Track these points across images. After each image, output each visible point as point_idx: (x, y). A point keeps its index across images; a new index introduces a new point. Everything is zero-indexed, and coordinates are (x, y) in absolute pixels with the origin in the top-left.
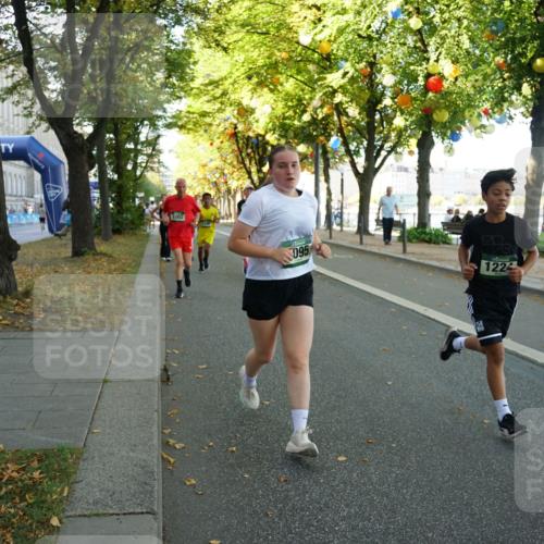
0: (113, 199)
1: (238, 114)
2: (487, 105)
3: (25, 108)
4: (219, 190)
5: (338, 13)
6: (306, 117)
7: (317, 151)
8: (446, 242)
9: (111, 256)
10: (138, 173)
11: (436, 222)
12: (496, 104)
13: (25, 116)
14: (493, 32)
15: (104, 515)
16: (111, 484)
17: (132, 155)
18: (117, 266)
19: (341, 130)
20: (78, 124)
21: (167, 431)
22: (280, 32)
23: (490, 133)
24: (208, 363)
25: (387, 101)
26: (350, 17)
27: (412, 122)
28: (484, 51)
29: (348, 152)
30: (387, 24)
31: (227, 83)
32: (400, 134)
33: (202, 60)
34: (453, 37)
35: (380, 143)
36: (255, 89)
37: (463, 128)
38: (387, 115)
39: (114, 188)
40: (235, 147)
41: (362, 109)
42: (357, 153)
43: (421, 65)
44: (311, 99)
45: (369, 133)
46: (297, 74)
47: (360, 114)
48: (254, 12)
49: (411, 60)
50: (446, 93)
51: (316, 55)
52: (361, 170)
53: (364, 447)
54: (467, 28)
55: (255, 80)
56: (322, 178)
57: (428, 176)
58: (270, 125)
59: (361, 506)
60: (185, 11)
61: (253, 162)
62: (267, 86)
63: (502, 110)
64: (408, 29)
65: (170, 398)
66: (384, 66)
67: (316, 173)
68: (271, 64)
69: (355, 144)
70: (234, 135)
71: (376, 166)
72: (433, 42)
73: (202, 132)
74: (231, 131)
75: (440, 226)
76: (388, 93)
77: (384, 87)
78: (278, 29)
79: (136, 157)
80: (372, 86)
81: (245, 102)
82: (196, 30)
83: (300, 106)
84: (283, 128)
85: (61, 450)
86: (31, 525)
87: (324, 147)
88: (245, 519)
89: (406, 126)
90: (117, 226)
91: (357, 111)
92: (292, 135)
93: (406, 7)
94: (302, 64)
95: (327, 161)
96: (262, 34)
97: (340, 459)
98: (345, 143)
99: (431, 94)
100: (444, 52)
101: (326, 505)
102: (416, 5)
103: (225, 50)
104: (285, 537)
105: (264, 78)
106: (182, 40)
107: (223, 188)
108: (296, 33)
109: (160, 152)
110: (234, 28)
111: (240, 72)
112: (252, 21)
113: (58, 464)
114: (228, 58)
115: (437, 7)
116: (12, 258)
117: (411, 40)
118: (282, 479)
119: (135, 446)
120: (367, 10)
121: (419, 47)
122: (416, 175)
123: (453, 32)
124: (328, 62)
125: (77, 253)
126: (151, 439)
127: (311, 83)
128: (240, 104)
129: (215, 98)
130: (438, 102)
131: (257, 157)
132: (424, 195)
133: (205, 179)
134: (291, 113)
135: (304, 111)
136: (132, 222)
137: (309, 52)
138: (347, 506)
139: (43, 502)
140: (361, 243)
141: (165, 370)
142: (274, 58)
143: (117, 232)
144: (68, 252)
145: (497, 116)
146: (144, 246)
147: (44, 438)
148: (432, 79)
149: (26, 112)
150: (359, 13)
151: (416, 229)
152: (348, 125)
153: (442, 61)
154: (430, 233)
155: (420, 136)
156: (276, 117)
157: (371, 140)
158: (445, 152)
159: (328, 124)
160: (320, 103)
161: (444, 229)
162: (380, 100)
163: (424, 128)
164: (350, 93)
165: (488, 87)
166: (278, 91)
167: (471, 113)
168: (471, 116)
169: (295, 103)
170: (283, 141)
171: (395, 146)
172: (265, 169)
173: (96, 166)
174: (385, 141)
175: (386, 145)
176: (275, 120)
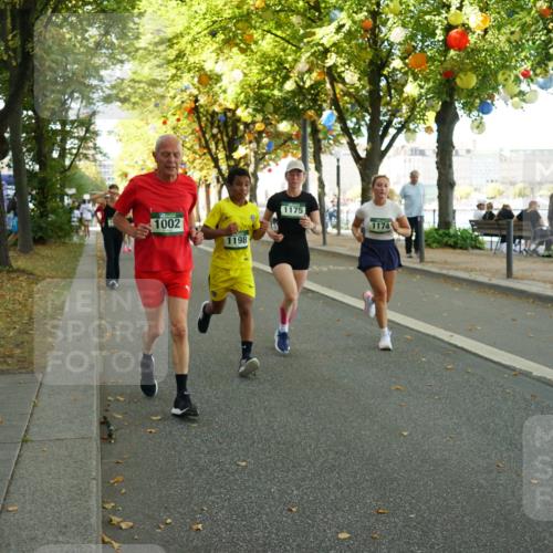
0: (33, 198)
1: (200, 82)
2: (527, 66)
6: (290, 86)
7: (305, 131)
8: (477, 246)
9: (31, 274)
10: (67, 162)
11: (463, 220)
12: (539, 64)
17: (59, 138)
19: (335, 103)
21: (109, 506)
23: (531, 102)
25: (397, 63)
27: (429, 90)
29: (346, 130)
31: (183, 42)
32: (412, 110)
33: (150, 10)
35: (386, 118)
36: (221, 49)
37: (497, 97)
38: (395, 81)
39: (35, 184)
40: (196, 126)
41: (363, 73)
42: (358, 131)
43: (439, 14)
44: (296, 61)
45: (371, 105)
46: (276, 28)
47: (360, 79)
49: (426, 7)
50: (472, 50)
51: (301, 3)
52: (363, 154)
53: (373, 520)
55: (220, 37)
56: (312, 166)
57: (450, 160)
58: (242, 96)
61: (221, 146)
62: (237, 45)
63: (547, 71)
65: (113, 460)
66: (391, 16)
68: (241, 16)
69: (354, 120)
70: (195, 111)
71: (383, 148)
74: (189, 104)
75: (468, 226)
76: (397, 52)
77: (391, 44)
79: (64, 141)
80: (375, 42)
81: (208, 67)
83: (281, 71)
84: (260, 101)
87: (314, 125)
89: (421, 96)
90: (40, 234)
91: (356, 76)
92: (270, 108)
94: (282, 15)
95: (317, 143)
97: (343, 536)
98: (342, 119)
99: (452, 53)
105: (232, 32)
109: (96, 133)
111: (201, 27)
114: (184, 8)
119: (66, 527)
122: (434, 159)
124: (316, 13)
126: (87, 517)
127: (295, 41)
128: (201, 69)
129: (169, 62)
130: (463, 64)
131: (225, 139)
132: (446, 184)
134: (269, 80)
135: (287, 78)
136: (60, 228)
141: (104, 423)
142: (245, 7)
143: (40, 241)
145: (540, 79)
148: (453, 32)
151: (437, 230)
152: (344, 95)
153: (467, 9)
154: (455, 236)
155: (439, 109)
156: (250, 86)
157: (375, 115)
158: (472, 128)
159: (317, 94)
160: (307, 67)
161: (474, 230)
162: (387, 61)
163: (444, 96)
164: (347, 53)
165: (528, 41)
166: (252, 51)
167: (506, 76)
168: (506, 80)
169: (274, 66)
170: (259, 117)
171: (408, 121)
172: (236, 155)
173: (10, 153)
174: (394, 115)
175: (395, 121)
176: (249, 90)
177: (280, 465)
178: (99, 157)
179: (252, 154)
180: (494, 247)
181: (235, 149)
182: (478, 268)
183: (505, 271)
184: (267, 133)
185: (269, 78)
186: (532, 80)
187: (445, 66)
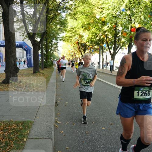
0: (45, 59)
1: (79, 37)
3: (23, 34)
4: (73, 58)
5: (107, 10)
6: (98, 38)
7: (100, 48)
9: (43, 74)
10: (52, 52)
13: (23, 36)
14: (150, 15)
15: (38, 139)
16: (40, 131)
18: (45, 76)
19: (107, 42)
20: (36, 39)
21: (56, 119)
22: (91, 15)
24: (68, 102)
25: (120, 34)
26: (110, 11)
27: (127, 40)
28: (148, 21)
29: (109, 48)
30: (121, 13)
31: (76, 29)
32: (123, 44)
33: (70, 22)
34: (139, 17)
35: (117, 46)
36: (84, 30)
38: (120, 38)
39: (45, 56)
40: (78, 46)
42: (111, 48)
43: (130, 24)
44: (99, 33)
45: (114, 43)
46: (95, 27)
48: (84, 10)
49: (127, 23)
51: (101, 22)
52: (112, 53)
54: (143, 14)
55: (84, 28)
56: (101, 55)
58: (88, 40)
59: (108, 141)
60: (66, 9)
61: (83, 50)
62: (87, 30)
64: (126, 15)
65: (57, 110)
66: (119, 25)
67: (100, 54)
68: (88, 24)
69: (111, 46)
70: (78, 43)
71: (116, 52)
72: (133, 18)
73: (69, 42)
74: (77, 41)
76: (120, 32)
77: (119, 31)
78: (91, 14)
79: (51, 48)
80: (116, 30)
81: (81, 34)
82: (69, 14)
84: (91, 41)
85: (28, 122)
86: (19, 140)
87: (102, 46)
88: (76, 142)
89: (125, 41)
90: (46, 66)
91: (111, 37)
92: (93, 43)
93: (126, 8)
94: (97, 24)
95: (103, 51)
96: (86, 15)
97: (103, 128)
98: (108, 46)
99: (132, 32)
100: (136, 21)
101: (99, 140)
102: (129, 8)
103: (76, 19)
104: (87, 148)
105: (86, 27)
106: (65, 17)
107: (74, 57)
108: (96, 15)
109: (58, 47)
110: (79, 13)
111: (80, 26)
112: (84, 12)
113: (27, 125)
114: (77, 22)
115: (135, 8)
116: (17, 72)
117: (127, 18)
118: (87, 133)
120: (115, 9)
121: (129, 20)
123: (139, 15)
124: (104, 23)
125: (35, 72)
127: (99, 29)
130: (134, 35)
131: (84, 49)
133: (69, 54)
134: (93, 37)
135: (97, 37)
136: (50, 65)
137: (99, 21)
138: (104, 141)
139: (22, 134)
140: (111, 73)
141: (56, 103)
142: (89, 22)
143: (46, 67)
144: (32, 72)
146: (52, 71)
147: (23, 118)
148: (133, 28)
149: (23, 35)
150: (113, 10)
152: (109, 41)
153: (136, 23)
155: (128, 44)
156: (89, 38)
157: (115, 45)
159: (103, 40)
160: (101, 35)
162: (118, 34)
163: (130, 42)
164: (110, 32)
166: (90, 31)
169: (95, 34)
170: (91, 45)
171: (122, 47)
172: (86, 52)
173: (41, 50)
174: (119, 45)
178: (58, 51)
179: (89, 52)
181: (86, 51)
184: (92, 48)
187: (130, 35)
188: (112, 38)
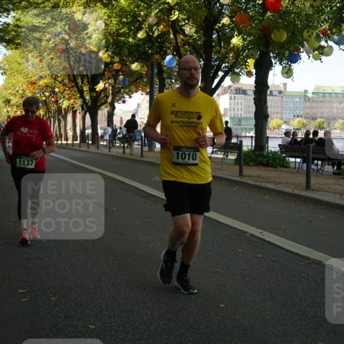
2: (326, 26)
6: (141, 35)
7: (153, 71)
8: (285, 165)
12: (335, 25)
19: (177, 49)
23: (328, 55)
25: (226, 20)
27: (250, 42)
32: (237, 57)
35: (217, 63)
37: (302, 50)
38: (224, 34)
44: (147, 16)
45: (205, 52)
47: (196, 32)
50: (284, 12)
61: (85, 81)
63: (340, 31)
71: (213, 87)
76: (226, 12)
77: (222, 5)
80: (210, 3)
83: (135, 22)
84: (117, 45)
87: (160, 66)
91: (193, 30)
92: (126, 52)
95: (162, 81)
99: (269, 14)
122: (253, 97)
130: (276, 21)
132: (261, 116)
134: (125, 30)
135: (139, 29)
145: (336, 37)
151: (253, 152)
152: (184, 45)
154: (268, 156)
155: (257, 57)
156: (110, 34)
157: (208, 60)
158: (282, 73)
159: (163, 42)
160: (156, 20)
161: (282, 153)
162: (218, 19)
163: (262, 47)
164: (187, 11)
165: (326, 7)
166: (113, 6)
167: (309, 34)
168: (310, 36)
169: (130, 19)
170: (117, 59)
171: (233, 66)
172: (98, 88)
174: (223, 61)
175: (224, 65)
176: (109, 37)
177: (121, 328)
179: (111, 88)
180: (297, 166)
181: (99, 83)
182: (284, 181)
183: (304, 184)
184: (122, 72)
185: (125, 29)
186: (329, 38)
187: (263, 24)
188: (195, 36)
